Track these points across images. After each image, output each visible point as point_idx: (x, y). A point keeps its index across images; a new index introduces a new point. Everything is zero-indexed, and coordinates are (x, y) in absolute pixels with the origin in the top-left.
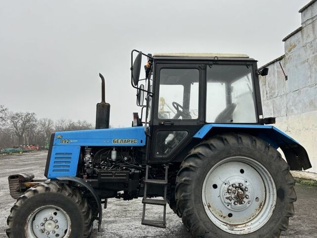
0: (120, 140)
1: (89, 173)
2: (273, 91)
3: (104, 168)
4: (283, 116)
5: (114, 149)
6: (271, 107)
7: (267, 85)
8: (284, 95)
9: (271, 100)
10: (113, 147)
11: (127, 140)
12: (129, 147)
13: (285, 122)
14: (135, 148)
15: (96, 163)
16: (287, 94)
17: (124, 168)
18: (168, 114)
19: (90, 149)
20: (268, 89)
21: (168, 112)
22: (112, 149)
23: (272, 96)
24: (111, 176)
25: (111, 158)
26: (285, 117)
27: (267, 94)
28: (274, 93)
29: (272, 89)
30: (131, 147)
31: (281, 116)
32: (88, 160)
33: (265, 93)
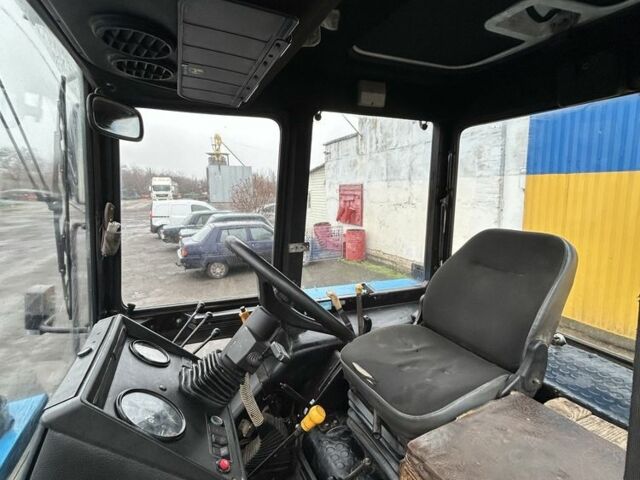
2: (388, 140)
4: (404, 179)
6: (383, 165)
7: (378, 130)
8: (408, 146)
9: (384, 153)
13: (407, 189)
16: (413, 146)
18: (225, 157)
20: (380, 135)
21: (227, 155)
23: (386, 147)
26: (407, 181)
27: (377, 142)
28: (390, 143)
29: (386, 135)
31: (400, 180)
33: (374, 141)
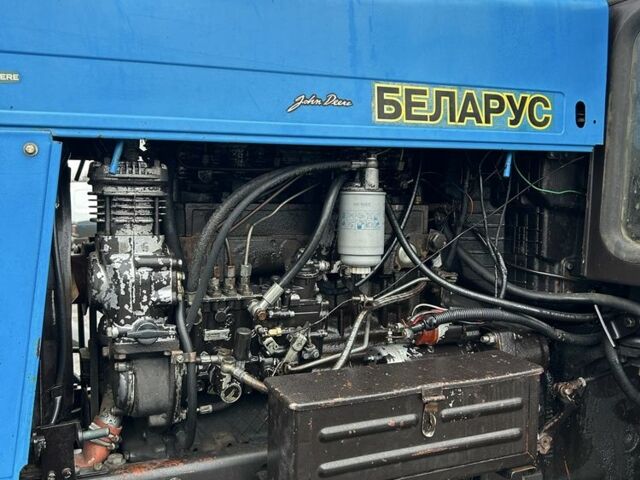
0: (429, 98)
1: (146, 402)
3: (285, 341)
5: (372, 176)
10: (361, 153)
11: (480, 95)
12: (487, 160)
14: (531, 161)
15: (210, 309)
17: (442, 330)
19: (156, 172)
22: (358, 176)
24: (410, 433)
25: (333, 254)
30: (500, 155)
32: (146, 286)
